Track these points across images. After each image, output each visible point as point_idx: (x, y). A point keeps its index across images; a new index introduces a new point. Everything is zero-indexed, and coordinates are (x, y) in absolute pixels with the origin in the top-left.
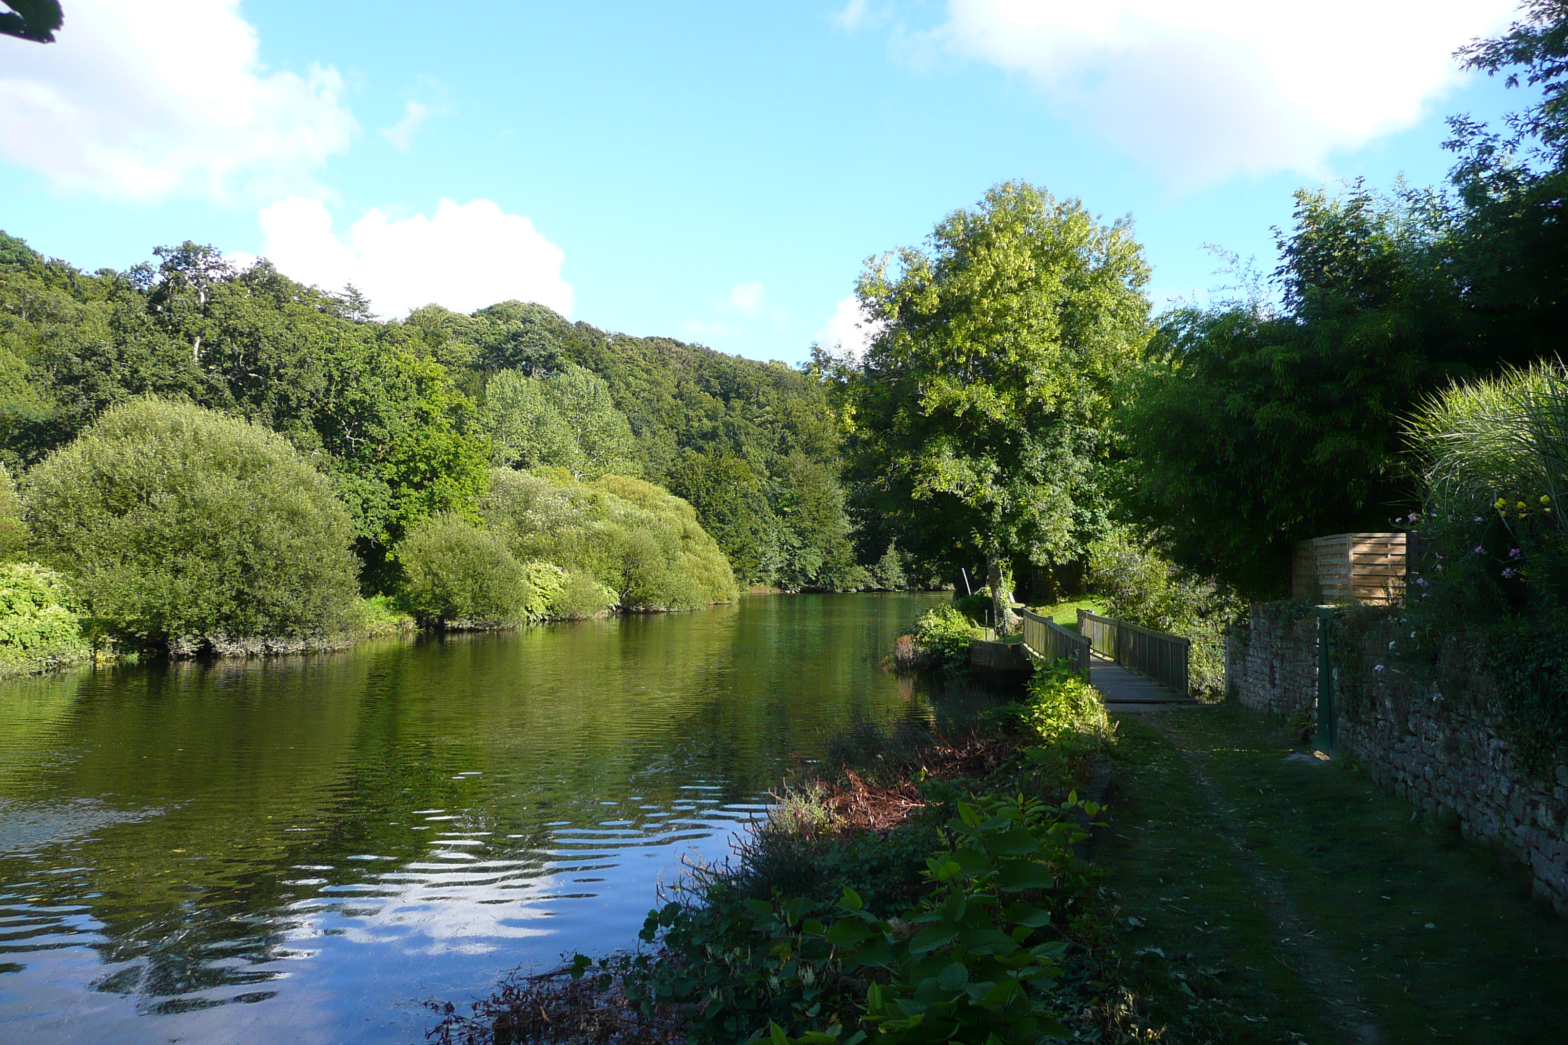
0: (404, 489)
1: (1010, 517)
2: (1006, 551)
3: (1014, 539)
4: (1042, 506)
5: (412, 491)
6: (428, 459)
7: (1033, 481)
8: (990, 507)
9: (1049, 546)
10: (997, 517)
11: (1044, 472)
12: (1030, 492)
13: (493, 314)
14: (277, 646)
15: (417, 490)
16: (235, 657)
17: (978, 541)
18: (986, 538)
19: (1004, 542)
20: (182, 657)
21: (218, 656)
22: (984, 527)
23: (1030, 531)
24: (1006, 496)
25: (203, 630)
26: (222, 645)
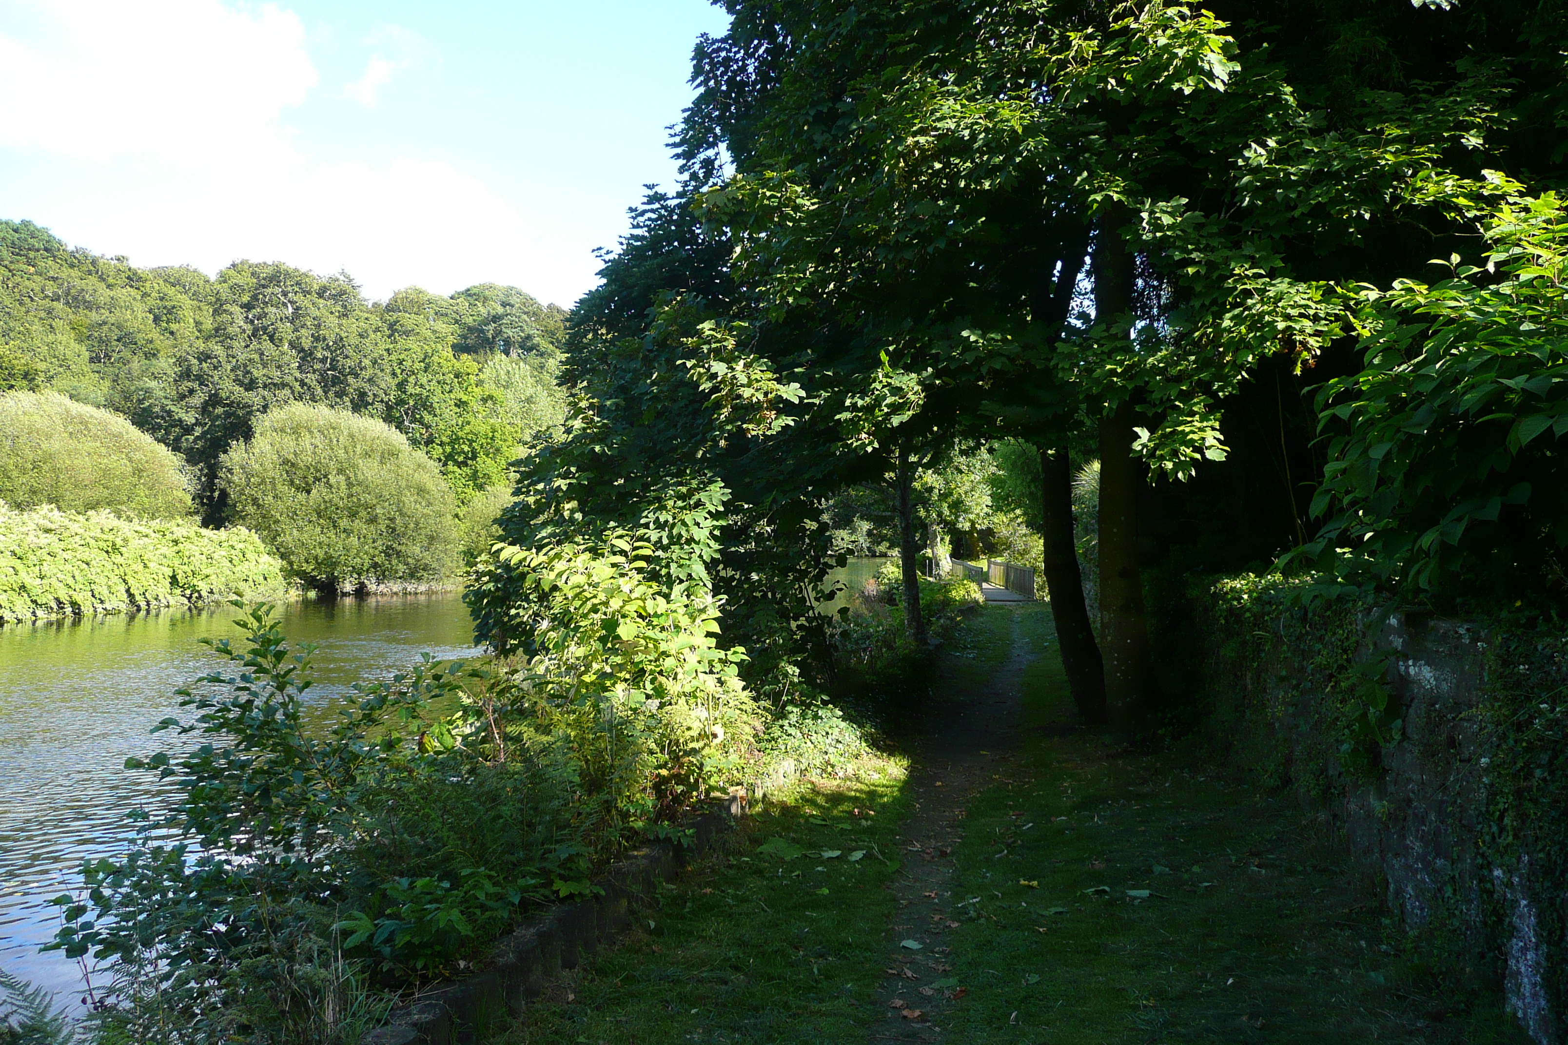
0: (451, 467)
1: (943, 497)
2: (942, 521)
3: (946, 512)
4: (966, 488)
5: (456, 468)
6: (471, 441)
7: (961, 472)
8: (930, 489)
9: (972, 517)
10: (935, 497)
11: (968, 466)
12: (958, 479)
13: (469, 295)
14: (410, 588)
15: (459, 467)
16: (383, 594)
17: (922, 513)
18: (928, 511)
19: (940, 514)
20: (345, 594)
21: (368, 594)
22: (925, 503)
23: (957, 506)
24: (941, 481)
25: (359, 574)
26: (372, 587)
